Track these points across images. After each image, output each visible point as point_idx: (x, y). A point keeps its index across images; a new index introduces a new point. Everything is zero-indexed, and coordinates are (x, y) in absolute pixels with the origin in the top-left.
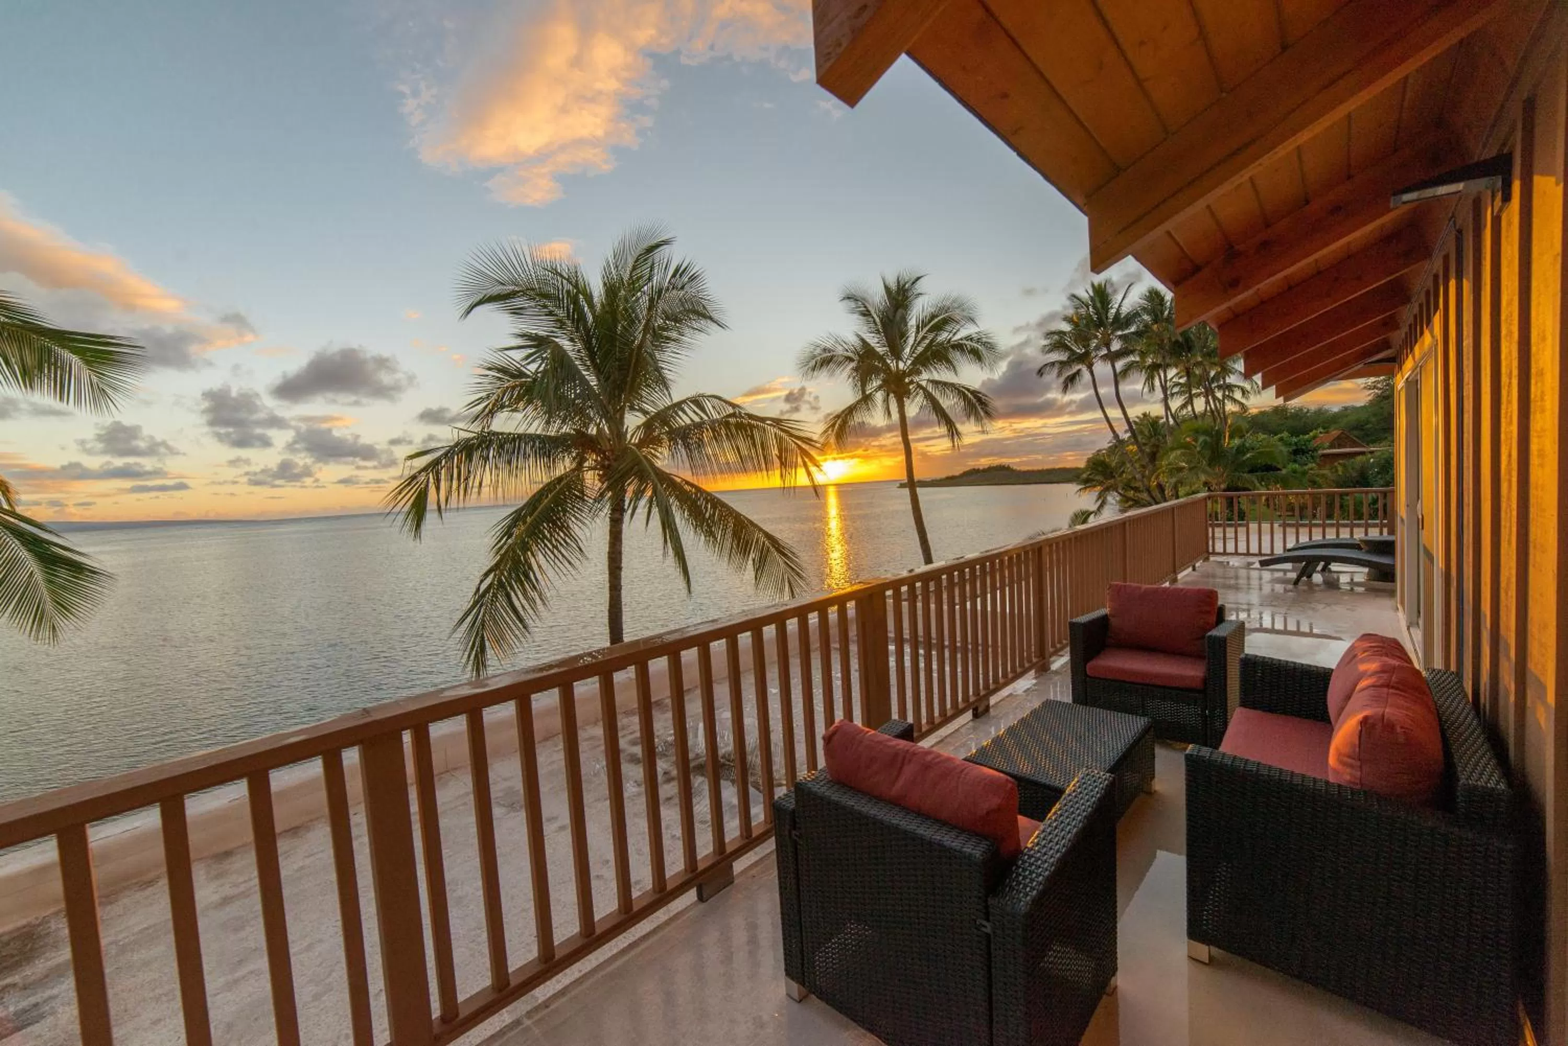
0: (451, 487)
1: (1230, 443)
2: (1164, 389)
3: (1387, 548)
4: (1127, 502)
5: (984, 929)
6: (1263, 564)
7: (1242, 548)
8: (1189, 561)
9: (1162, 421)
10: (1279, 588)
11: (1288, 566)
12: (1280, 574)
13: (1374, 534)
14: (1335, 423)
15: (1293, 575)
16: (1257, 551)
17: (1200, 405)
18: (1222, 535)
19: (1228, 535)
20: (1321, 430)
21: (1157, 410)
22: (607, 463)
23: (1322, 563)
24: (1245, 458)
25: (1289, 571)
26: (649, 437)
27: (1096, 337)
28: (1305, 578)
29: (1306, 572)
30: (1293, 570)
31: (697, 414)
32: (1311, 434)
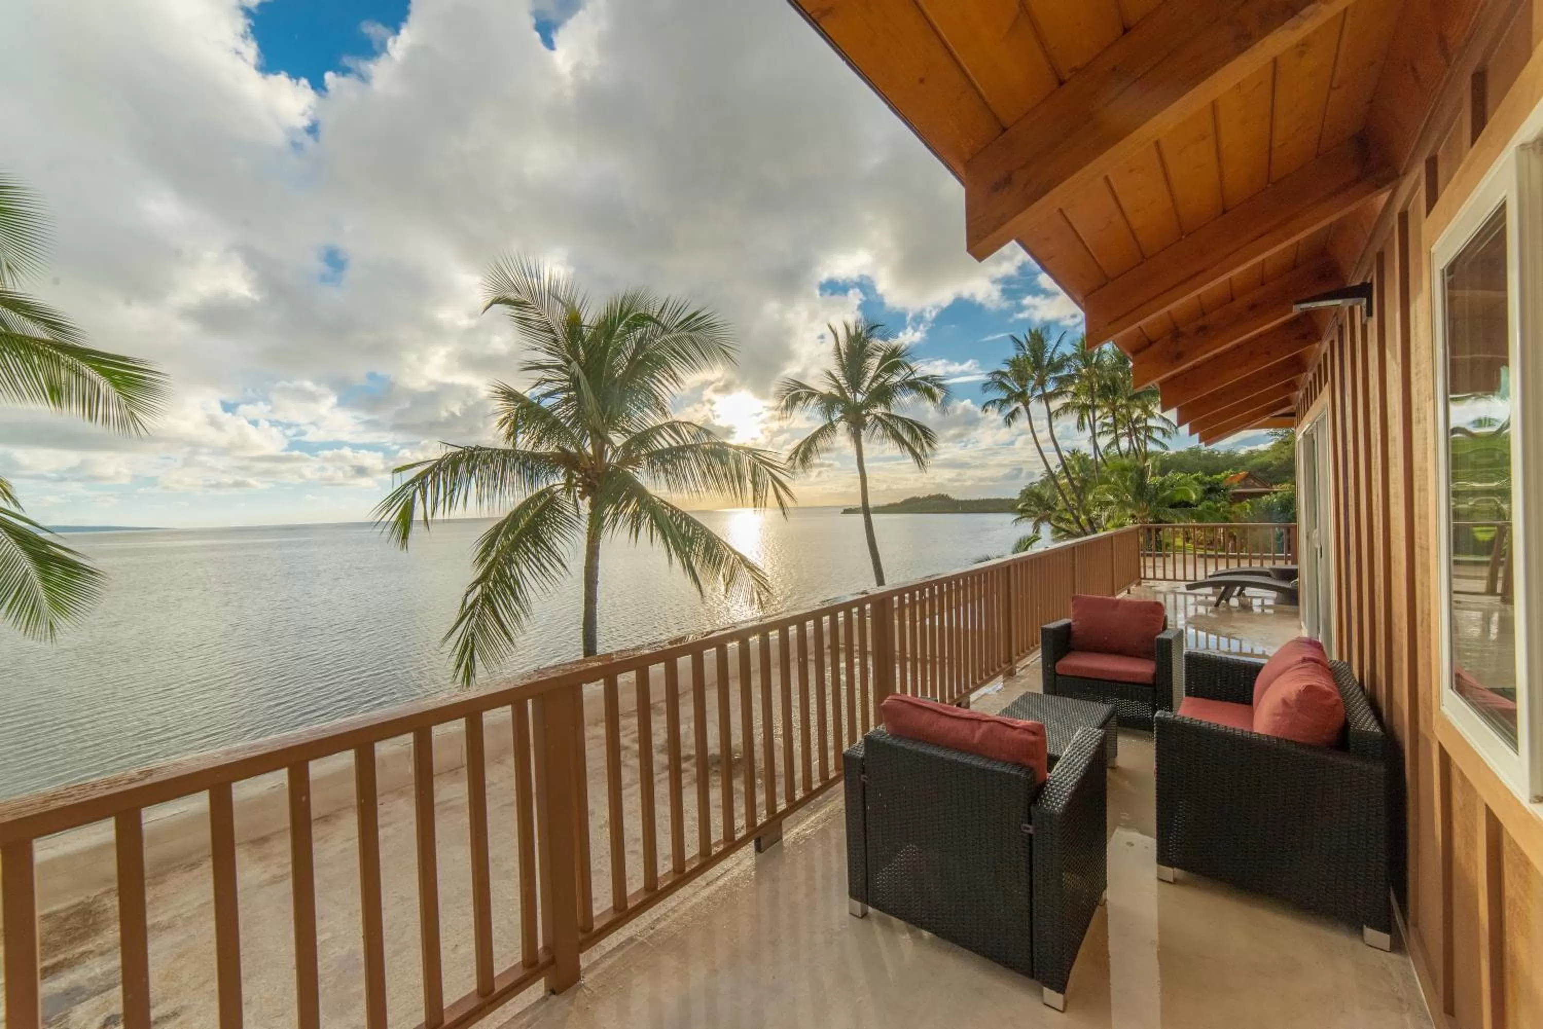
0: (437, 499)
1: (1152, 480)
2: (1093, 428)
3: (1291, 575)
4: (1058, 532)
5: (1026, 831)
6: (1189, 587)
7: (1170, 575)
8: (1125, 585)
9: (1090, 458)
10: (1202, 610)
11: (1209, 590)
12: (1203, 598)
13: (1280, 565)
14: (1243, 464)
15: (1213, 599)
16: (1182, 578)
17: (1124, 444)
18: (1152, 564)
19: (1157, 564)
20: (1230, 471)
21: (1086, 448)
22: (588, 480)
23: (1238, 588)
24: (1165, 494)
25: (1210, 595)
26: (629, 456)
27: (1032, 378)
28: (1224, 601)
29: (1225, 596)
30: (1214, 595)
31: (673, 438)
32: (1223, 475)
